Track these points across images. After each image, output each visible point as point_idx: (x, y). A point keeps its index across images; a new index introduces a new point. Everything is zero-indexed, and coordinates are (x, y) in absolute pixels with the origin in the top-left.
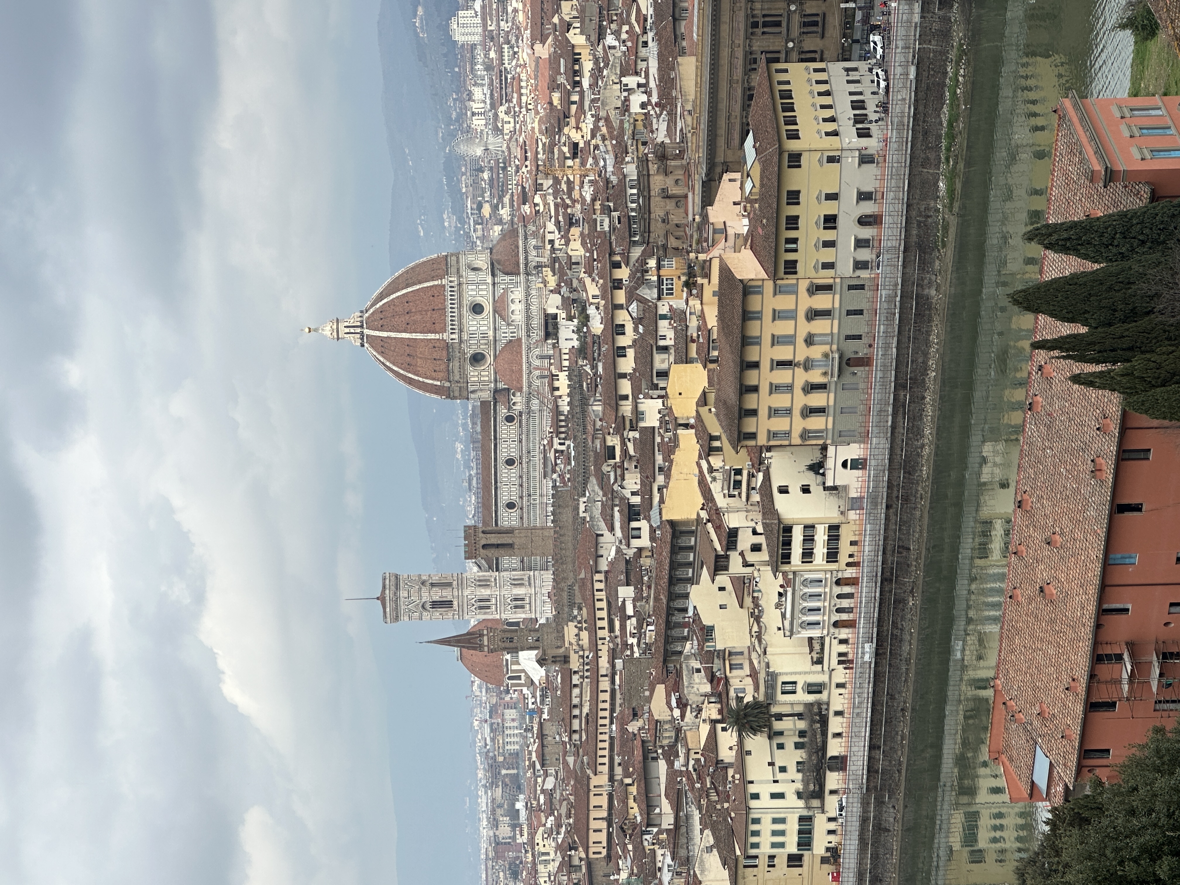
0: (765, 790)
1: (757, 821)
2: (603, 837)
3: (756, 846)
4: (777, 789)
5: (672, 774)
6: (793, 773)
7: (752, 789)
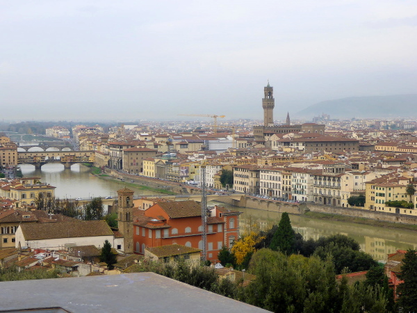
0: (391, 192)
1: (383, 189)
2: (380, 149)
3: (377, 189)
4: (392, 195)
5: (396, 168)
6: (396, 199)
7: (392, 189)
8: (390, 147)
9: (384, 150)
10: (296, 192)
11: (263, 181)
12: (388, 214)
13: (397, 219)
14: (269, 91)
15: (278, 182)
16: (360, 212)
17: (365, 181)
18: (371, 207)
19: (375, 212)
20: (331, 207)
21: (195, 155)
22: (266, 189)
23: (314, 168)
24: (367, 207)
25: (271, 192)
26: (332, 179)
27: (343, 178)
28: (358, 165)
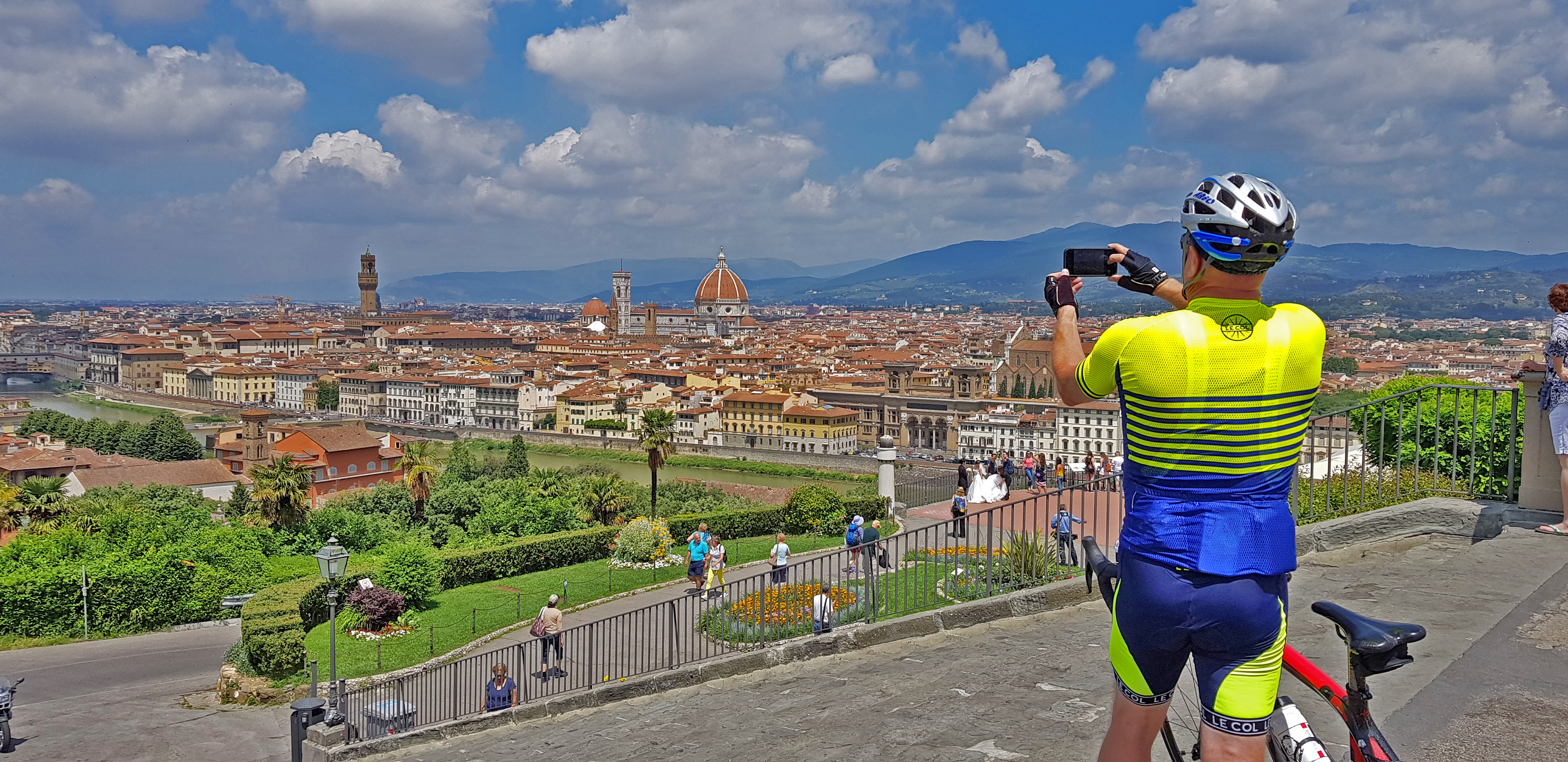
0: (593, 408)
1: (583, 405)
3: (573, 404)
4: (594, 413)
6: (600, 419)
7: (593, 404)
8: (559, 348)
9: (549, 350)
10: (447, 412)
11: (392, 398)
12: (591, 438)
13: (605, 445)
14: (369, 262)
15: (417, 399)
16: (549, 438)
17: (551, 394)
18: (566, 429)
19: (572, 436)
20: (505, 432)
21: (255, 359)
22: (398, 409)
23: (475, 377)
24: (558, 430)
25: (405, 413)
26: (505, 392)
27: (522, 390)
28: (533, 372)
